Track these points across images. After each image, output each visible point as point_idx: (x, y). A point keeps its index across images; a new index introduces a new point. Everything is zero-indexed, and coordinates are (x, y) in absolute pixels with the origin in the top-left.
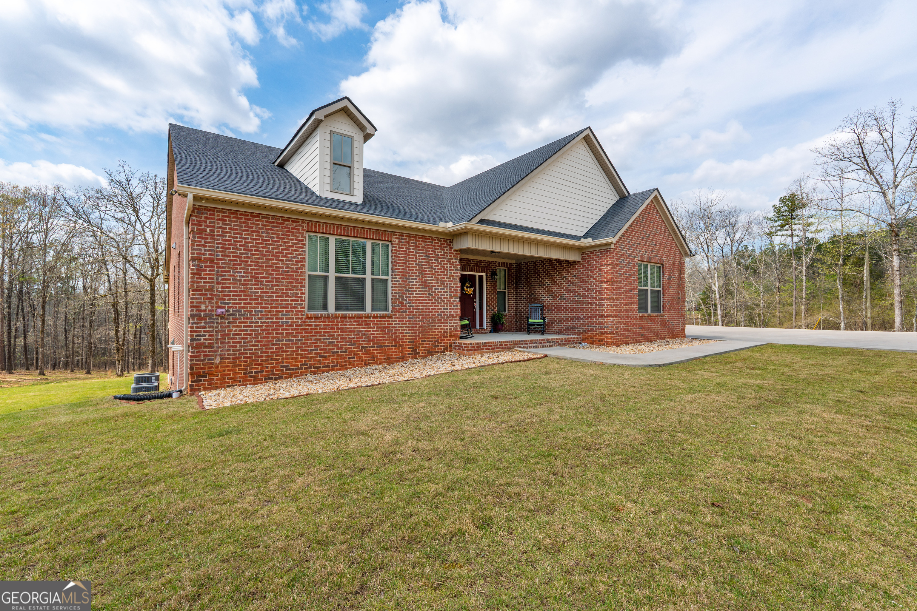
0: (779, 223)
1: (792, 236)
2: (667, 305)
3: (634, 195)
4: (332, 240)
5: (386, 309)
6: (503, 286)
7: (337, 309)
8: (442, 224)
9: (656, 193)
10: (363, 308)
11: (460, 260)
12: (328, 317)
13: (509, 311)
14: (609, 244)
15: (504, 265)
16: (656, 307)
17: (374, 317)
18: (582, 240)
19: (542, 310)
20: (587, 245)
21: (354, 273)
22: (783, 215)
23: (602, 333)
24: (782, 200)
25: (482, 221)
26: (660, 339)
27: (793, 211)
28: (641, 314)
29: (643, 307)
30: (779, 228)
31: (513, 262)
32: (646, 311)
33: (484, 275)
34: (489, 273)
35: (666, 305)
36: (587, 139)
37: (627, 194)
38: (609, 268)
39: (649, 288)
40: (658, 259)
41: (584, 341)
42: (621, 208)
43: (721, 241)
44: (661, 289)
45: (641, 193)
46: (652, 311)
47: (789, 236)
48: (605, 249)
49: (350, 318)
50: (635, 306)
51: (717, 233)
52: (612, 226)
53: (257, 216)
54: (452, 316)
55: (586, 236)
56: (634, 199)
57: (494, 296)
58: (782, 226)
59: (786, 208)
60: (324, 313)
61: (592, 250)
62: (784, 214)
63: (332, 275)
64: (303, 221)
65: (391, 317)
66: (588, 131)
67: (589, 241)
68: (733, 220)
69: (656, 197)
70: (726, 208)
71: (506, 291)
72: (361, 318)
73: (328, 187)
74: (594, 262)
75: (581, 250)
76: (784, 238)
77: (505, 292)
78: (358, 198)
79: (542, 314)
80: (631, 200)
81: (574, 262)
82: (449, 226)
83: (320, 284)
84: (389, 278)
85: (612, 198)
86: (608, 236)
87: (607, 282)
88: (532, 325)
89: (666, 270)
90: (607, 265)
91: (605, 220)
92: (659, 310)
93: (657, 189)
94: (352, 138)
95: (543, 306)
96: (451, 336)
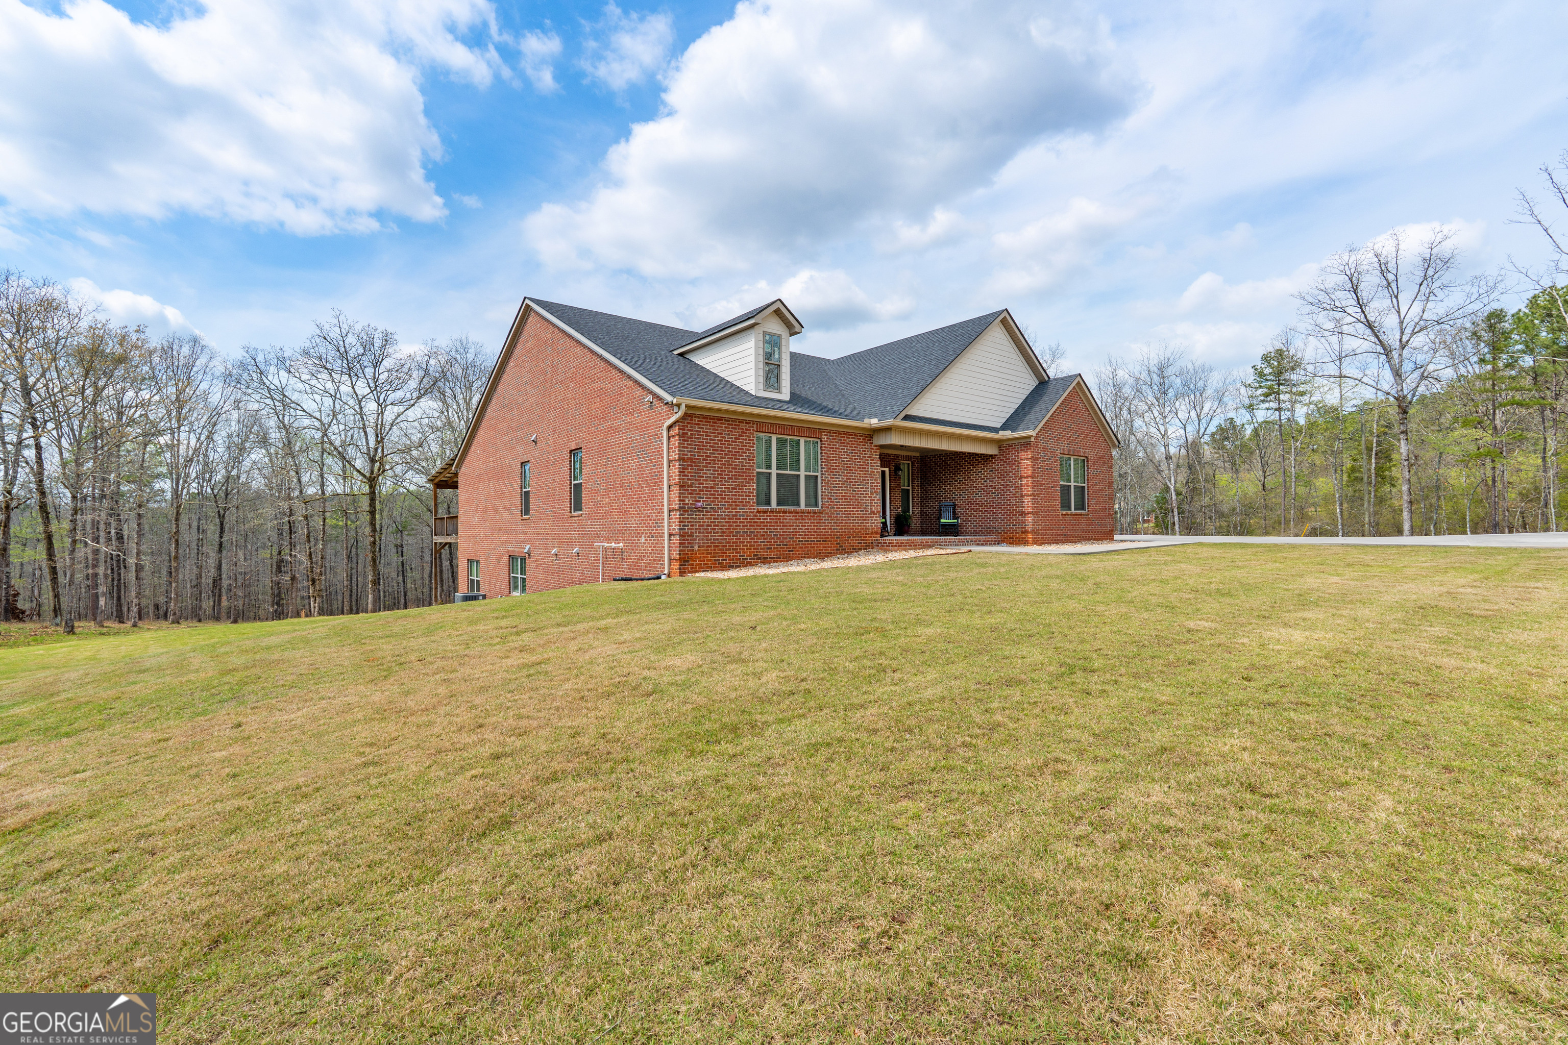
0: (1260, 392)
1: (1279, 409)
2: (1093, 502)
3: (1054, 380)
4: (774, 438)
5: (816, 505)
6: (906, 484)
7: (778, 504)
8: (866, 421)
9: (1079, 379)
10: (798, 504)
11: (880, 455)
12: (773, 512)
13: (914, 511)
14: (1030, 437)
15: (908, 458)
16: (1081, 505)
17: (808, 513)
18: (1001, 432)
19: (954, 509)
20: (1006, 437)
21: (791, 470)
22: (1267, 380)
23: (1022, 532)
24: (1266, 358)
25: (907, 418)
26: (1084, 540)
27: (1280, 373)
28: (1064, 512)
29: (1066, 505)
30: (1262, 398)
31: (918, 454)
32: (1070, 508)
33: (887, 470)
34: (893, 468)
35: (1091, 502)
36: (1004, 322)
37: (1047, 379)
38: (1029, 462)
39: (1072, 484)
40: (1082, 452)
41: (1003, 541)
42: (1041, 396)
43: (1183, 415)
44: (1085, 485)
45: (1063, 379)
46: (1075, 509)
47: (1276, 410)
48: (1025, 443)
49: (790, 513)
50: (1058, 503)
51: (1177, 404)
52: (1032, 416)
53: (720, 419)
54: (873, 512)
55: (1004, 427)
56: (1055, 386)
57: (898, 495)
58: (1266, 395)
59: (1271, 370)
60: (766, 507)
61: (1010, 443)
62: (1269, 378)
63: (774, 471)
64: (754, 422)
65: (822, 513)
66: (1005, 314)
67: (1007, 434)
68: (1200, 384)
69: (1078, 383)
70: (1190, 366)
71: (910, 488)
72: (798, 513)
73: (761, 386)
74: (1012, 456)
75: (999, 443)
76: (1270, 412)
77: (908, 490)
78: (785, 395)
79: (954, 513)
80: (1051, 387)
81: (991, 456)
82: (874, 422)
83: (764, 481)
84: (819, 474)
85: (1031, 383)
86: (1028, 429)
87: (1027, 477)
88: (944, 525)
89: (1090, 464)
90: (1027, 459)
91: (1023, 408)
92: (1083, 508)
93: (1080, 375)
94: (779, 336)
95: (955, 505)
96: (872, 533)
